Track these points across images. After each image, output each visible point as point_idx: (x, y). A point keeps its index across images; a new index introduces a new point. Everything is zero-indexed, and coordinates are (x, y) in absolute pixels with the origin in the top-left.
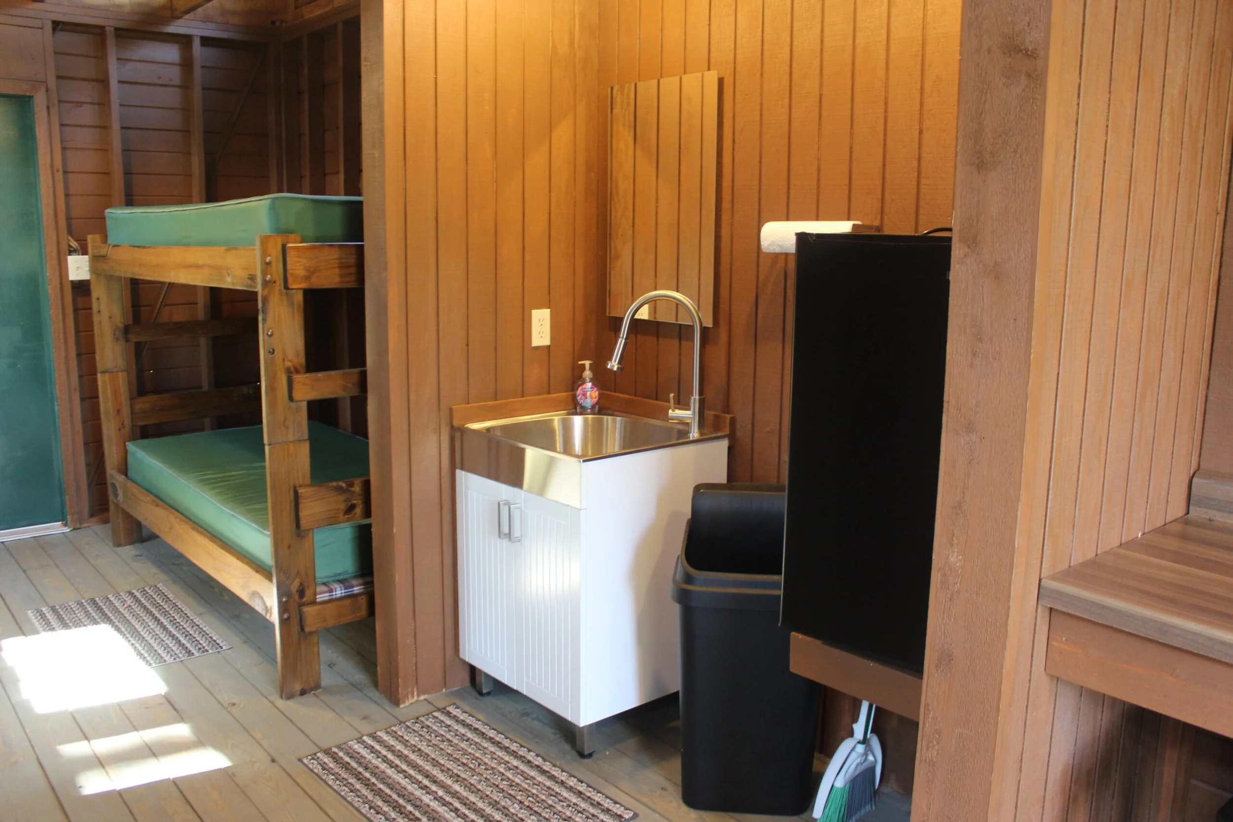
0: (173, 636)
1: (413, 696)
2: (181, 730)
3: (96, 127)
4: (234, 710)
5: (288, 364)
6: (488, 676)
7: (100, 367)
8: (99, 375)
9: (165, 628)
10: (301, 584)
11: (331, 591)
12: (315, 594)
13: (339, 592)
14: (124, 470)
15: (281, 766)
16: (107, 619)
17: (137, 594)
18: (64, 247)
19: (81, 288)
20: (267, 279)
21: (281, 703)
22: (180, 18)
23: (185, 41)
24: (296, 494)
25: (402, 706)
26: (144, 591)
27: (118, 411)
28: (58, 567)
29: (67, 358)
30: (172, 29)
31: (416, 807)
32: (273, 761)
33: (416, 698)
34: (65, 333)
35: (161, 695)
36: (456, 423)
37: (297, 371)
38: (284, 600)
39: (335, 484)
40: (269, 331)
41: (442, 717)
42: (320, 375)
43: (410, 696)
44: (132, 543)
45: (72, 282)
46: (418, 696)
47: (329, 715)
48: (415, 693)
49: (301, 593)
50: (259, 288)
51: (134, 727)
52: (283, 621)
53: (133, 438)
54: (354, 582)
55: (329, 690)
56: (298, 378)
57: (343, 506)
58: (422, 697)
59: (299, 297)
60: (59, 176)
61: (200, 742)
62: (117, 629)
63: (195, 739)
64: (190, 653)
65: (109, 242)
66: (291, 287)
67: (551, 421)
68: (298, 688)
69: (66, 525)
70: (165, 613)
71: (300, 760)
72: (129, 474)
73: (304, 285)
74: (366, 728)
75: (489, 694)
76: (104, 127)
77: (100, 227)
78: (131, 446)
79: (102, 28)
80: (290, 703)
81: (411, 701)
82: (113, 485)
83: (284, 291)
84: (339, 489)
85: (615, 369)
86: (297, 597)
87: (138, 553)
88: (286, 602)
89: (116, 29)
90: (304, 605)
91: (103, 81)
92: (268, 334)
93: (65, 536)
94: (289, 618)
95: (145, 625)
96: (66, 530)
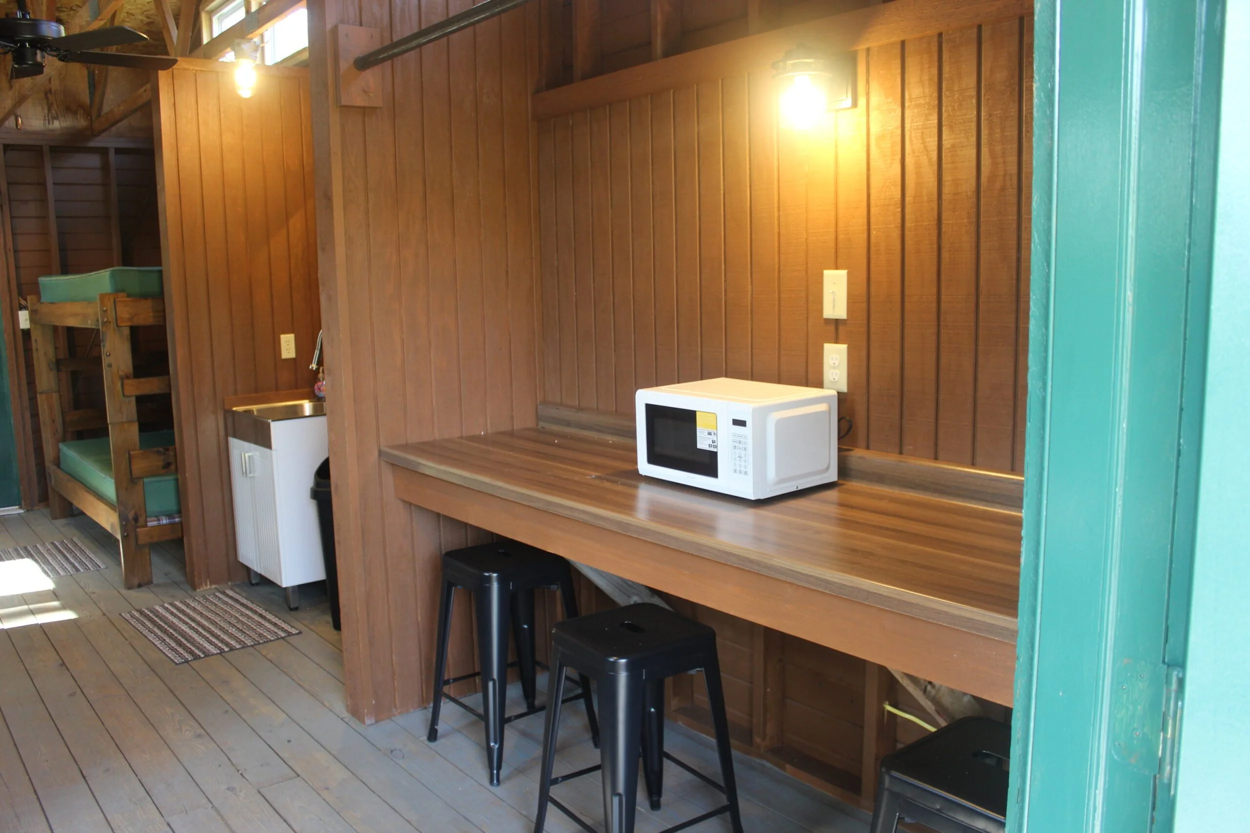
0: (71, 563)
1: (206, 585)
2: (56, 603)
3: (38, 217)
4: (93, 596)
5: (121, 373)
6: (256, 573)
7: (39, 389)
8: (38, 395)
9: (67, 559)
10: (136, 514)
11: (159, 520)
12: (146, 522)
13: (165, 521)
14: (57, 462)
15: (108, 618)
16: (30, 556)
17: (57, 544)
18: (16, 305)
19: (26, 333)
20: (105, 321)
21: (124, 592)
22: (98, 136)
23: (103, 152)
24: (129, 454)
25: (198, 590)
26: (62, 543)
27: (53, 421)
28: (7, 530)
29: (19, 384)
30: (92, 144)
31: (175, 630)
32: (104, 615)
33: (208, 587)
34: (18, 368)
35: (50, 590)
36: (226, 408)
37: (128, 377)
38: (124, 523)
39: (155, 449)
40: (107, 353)
41: (221, 596)
42: (142, 380)
43: (204, 584)
44: (65, 517)
45: (23, 330)
46: (211, 585)
47: (151, 595)
48: (208, 583)
49: (136, 519)
50: (100, 328)
51: (26, 602)
52: (123, 537)
53: (64, 440)
54: (176, 515)
55: (158, 585)
56: (127, 382)
57: (161, 463)
58: (214, 586)
59: (127, 331)
60: (11, 254)
61: (63, 608)
62: (36, 561)
63: (61, 606)
64: (77, 570)
65: (43, 300)
66: (120, 325)
67: (301, 406)
68: (136, 582)
69: (21, 508)
70: (71, 552)
71: (120, 615)
72: (62, 465)
73: (128, 324)
74: (170, 600)
75: (257, 584)
76: (44, 218)
77: (36, 290)
78: (61, 446)
79: (41, 147)
80: (130, 591)
81: (205, 588)
82: (49, 474)
83: (117, 328)
84: (158, 452)
85: (314, 369)
86: (133, 522)
87: (67, 522)
88: (126, 525)
89: (51, 147)
90: (138, 527)
91: (43, 184)
92: (107, 355)
93: (20, 515)
94: (128, 535)
95: (55, 558)
96: (21, 511)
